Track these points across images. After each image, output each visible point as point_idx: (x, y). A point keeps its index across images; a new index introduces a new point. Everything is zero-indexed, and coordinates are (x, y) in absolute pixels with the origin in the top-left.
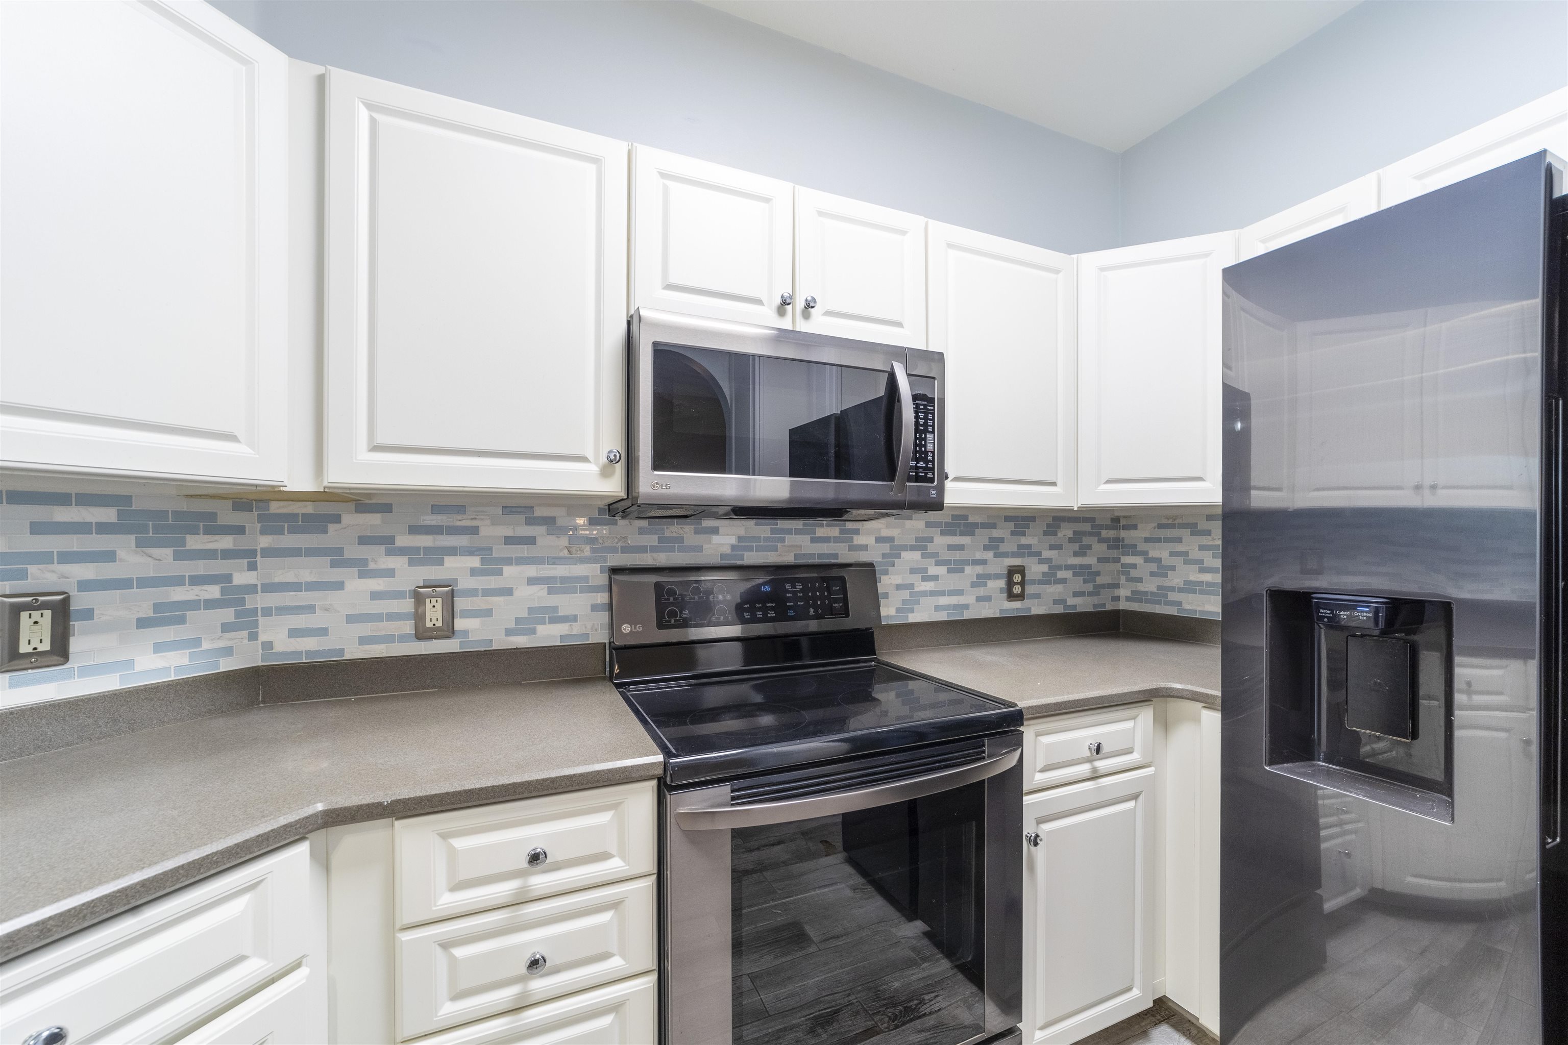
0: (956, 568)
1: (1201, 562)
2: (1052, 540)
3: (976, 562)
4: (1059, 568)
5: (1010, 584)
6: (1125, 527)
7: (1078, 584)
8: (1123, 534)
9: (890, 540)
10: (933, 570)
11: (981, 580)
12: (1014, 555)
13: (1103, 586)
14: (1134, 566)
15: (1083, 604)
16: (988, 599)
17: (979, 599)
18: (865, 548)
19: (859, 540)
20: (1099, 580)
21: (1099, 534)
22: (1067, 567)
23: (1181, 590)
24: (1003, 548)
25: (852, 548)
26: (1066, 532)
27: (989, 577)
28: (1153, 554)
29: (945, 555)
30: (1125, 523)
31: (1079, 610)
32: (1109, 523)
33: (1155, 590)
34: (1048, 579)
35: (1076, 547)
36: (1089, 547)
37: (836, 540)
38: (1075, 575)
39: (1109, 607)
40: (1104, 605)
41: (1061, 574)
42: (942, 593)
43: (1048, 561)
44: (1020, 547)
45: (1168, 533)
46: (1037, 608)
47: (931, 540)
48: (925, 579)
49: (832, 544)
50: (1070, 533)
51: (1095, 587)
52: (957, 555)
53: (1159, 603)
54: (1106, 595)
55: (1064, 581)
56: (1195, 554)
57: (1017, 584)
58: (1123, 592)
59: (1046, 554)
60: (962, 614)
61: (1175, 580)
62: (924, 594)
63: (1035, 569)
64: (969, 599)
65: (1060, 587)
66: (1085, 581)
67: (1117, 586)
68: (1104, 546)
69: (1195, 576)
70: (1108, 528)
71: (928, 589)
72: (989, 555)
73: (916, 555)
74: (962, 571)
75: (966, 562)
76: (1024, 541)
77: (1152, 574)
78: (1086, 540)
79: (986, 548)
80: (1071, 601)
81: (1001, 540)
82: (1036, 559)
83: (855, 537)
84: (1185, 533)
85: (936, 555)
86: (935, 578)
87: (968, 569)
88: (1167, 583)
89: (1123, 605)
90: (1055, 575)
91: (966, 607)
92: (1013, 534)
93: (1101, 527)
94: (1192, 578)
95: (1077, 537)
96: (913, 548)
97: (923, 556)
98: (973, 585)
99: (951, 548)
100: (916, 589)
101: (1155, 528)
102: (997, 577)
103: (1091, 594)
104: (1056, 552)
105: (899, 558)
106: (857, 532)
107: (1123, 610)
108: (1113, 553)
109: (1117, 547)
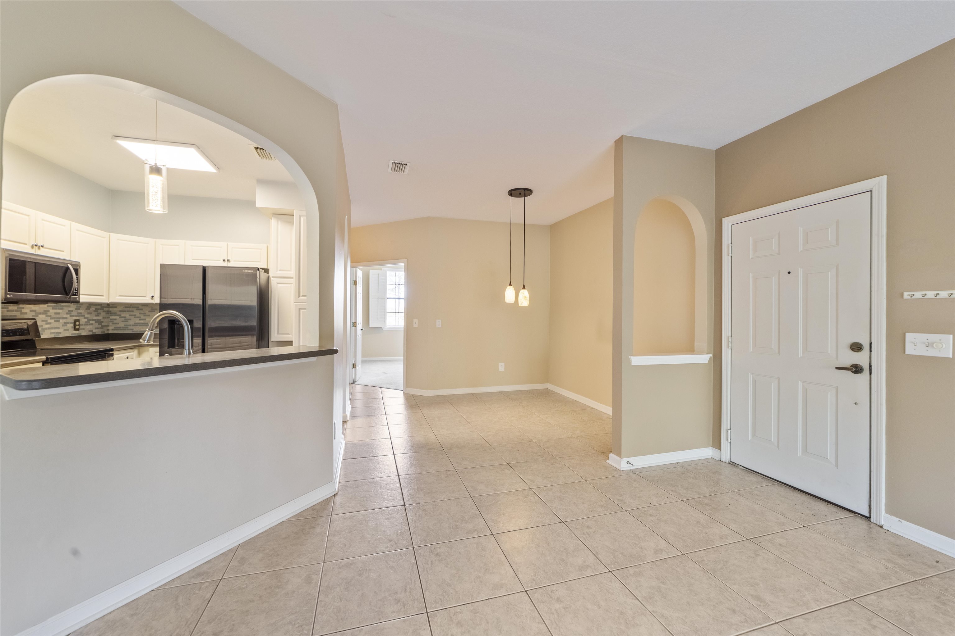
0: (57, 320)
1: (140, 317)
2: (89, 311)
3: (64, 318)
4: (91, 320)
5: (75, 325)
6: (111, 307)
7: (96, 325)
8: (111, 309)
9: (35, 311)
10: (49, 321)
11: (65, 324)
12: (76, 316)
13: (104, 326)
14: (116, 319)
15: (98, 332)
16: (68, 330)
17: (65, 330)
18: (26, 313)
19: (24, 311)
20: (103, 324)
21: (103, 309)
22: (93, 320)
23: (133, 325)
24: (73, 314)
25: (22, 313)
26: (93, 309)
27: (68, 323)
28: (122, 315)
29: (54, 316)
30: (111, 306)
31: (97, 333)
32: (106, 306)
33: (124, 326)
34: (87, 324)
35: (96, 313)
36: (100, 313)
37: (16, 311)
38: (95, 322)
39: (106, 332)
40: (104, 332)
41: (91, 322)
42: (52, 328)
43: (87, 318)
44: (78, 313)
45: (129, 309)
46: (84, 333)
47: (49, 311)
48: (47, 324)
49: (14, 312)
50: (94, 309)
51: (102, 326)
52: (58, 316)
53: (125, 330)
54: (105, 328)
55: (92, 324)
56: (138, 315)
57: (77, 325)
58: (110, 328)
59: (87, 316)
60: (59, 335)
61: (131, 323)
62: (46, 329)
63: (83, 320)
64: (61, 330)
65: (91, 326)
66: (99, 324)
67: (108, 326)
68: (104, 313)
69: (138, 321)
70: (106, 307)
71: (48, 327)
72: (68, 316)
73: (44, 316)
74: (59, 321)
75: (61, 318)
76: (79, 311)
77: (123, 321)
78: (99, 311)
79: (67, 314)
80: (94, 331)
81: (72, 311)
82: (83, 317)
83: (23, 310)
84: (134, 310)
85: (50, 316)
86: (50, 323)
87: (61, 321)
88: (128, 324)
89: (111, 332)
90: (89, 322)
91: (60, 333)
92: (76, 309)
93: (104, 307)
94: (137, 322)
95: (96, 310)
96: (43, 314)
97: (46, 316)
98: (63, 326)
99: (56, 313)
100: (44, 327)
101: (124, 308)
102: (71, 323)
103: (100, 328)
104: (90, 315)
105: (38, 317)
106: (23, 308)
107: (111, 333)
108: (107, 316)
109: (109, 314)
